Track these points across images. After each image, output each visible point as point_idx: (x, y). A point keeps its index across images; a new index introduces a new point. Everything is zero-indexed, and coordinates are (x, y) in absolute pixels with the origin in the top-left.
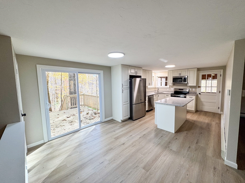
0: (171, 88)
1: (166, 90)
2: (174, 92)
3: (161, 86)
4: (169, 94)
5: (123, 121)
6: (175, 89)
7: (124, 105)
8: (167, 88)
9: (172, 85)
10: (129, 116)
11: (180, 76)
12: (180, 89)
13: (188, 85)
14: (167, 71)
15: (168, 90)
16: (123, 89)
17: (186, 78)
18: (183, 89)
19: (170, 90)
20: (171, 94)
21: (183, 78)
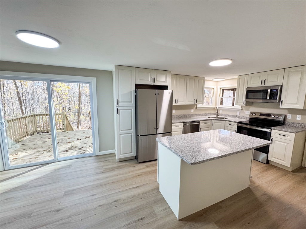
0: (244, 111)
1: (234, 114)
2: (250, 118)
3: (233, 107)
4: (234, 122)
5: (122, 161)
6: (252, 113)
7: (121, 135)
8: (236, 110)
9: (245, 105)
10: (133, 154)
11: (263, 85)
12: (261, 114)
13: (280, 107)
14: (237, 77)
15: (238, 113)
16: (119, 108)
17: (277, 90)
18: (269, 115)
19: (242, 115)
20: (238, 123)
21: (269, 90)
